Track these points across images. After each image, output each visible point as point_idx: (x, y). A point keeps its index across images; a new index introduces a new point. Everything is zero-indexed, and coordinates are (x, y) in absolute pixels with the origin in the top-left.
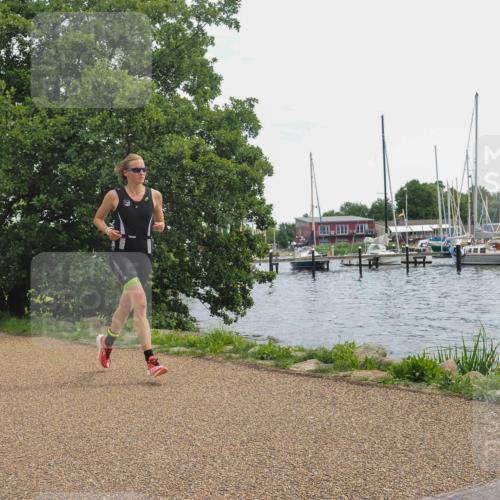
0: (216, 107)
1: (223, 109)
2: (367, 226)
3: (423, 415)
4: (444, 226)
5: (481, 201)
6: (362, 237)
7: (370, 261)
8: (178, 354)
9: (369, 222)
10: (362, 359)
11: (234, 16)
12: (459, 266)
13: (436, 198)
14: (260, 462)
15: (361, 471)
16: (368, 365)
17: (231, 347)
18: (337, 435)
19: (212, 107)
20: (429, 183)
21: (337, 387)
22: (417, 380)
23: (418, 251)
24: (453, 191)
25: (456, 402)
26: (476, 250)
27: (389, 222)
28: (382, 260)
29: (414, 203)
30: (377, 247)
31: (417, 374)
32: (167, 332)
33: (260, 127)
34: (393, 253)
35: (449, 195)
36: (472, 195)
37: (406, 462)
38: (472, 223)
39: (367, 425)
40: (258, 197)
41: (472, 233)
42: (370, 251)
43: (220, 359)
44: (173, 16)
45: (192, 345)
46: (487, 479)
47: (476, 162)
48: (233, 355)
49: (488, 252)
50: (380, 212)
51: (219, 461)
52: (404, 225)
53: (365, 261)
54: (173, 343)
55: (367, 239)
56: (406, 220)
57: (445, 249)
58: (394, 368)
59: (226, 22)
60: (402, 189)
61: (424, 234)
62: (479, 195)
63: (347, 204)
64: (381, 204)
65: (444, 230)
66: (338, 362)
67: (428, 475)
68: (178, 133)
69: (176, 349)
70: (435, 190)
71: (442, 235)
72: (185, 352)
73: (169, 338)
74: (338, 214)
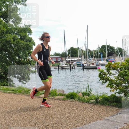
0: (20, 27)
1: (22, 27)
2: (60, 59)
3: (73, 107)
4: (80, 59)
5: (89, 53)
6: (59, 61)
7: (61, 68)
8: (9, 93)
9: (61, 58)
10: (58, 93)
11: (25, 3)
12: (83, 69)
13: (78, 52)
14: (30, 121)
15: (57, 123)
16: (60, 95)
17: (24, 91)
18: (51, 113)
19: (19, 27)
20: (76, 48)
21: (52, 101)
22: (72, 98)
23: (73, 65)
24: (82, 50)
25: (81, 104)
26: (87, 65)
27: (66, 58)
28: (64, 68)
29: (72, 53)
30: (63, 64)
31: (72, 97)
32: (6, 87)
33: (32, 32)
34: (67, 66)
35: (81, 51)
36: (86, 51)
37: (68, 120)
38: (87, 58)
39: (59, 110)
40: (32, 50)
41: (86, 61)
42: (61, 65)
43: (21, 94)
44: (8, 2)
45: (13, 90)
46: (88, 123)
47: (87, 43)
48: (24, 93)
49: (90, 65)
50: (64, 55)
51: (19, 122)
52: (70, 58)
53: (60, 68)
54: (8, 90)
55: (61, 62)
56: (70, 57)
57: (80, 65)
58: (66, 95)
59: (23, 4)
60: (69, 49)
61: (75, 61)
62: (88, 51)
63: (55, 53)
64: (64, 53)
65: (80, 60)
66: (52, 94)
67: (74, 123)
68: (10, 33)
69: (9, 92)
70: (77, 50)
71: (79, 61)
72: (11, 92)
73: (7, 89)
74: (53, 56)
